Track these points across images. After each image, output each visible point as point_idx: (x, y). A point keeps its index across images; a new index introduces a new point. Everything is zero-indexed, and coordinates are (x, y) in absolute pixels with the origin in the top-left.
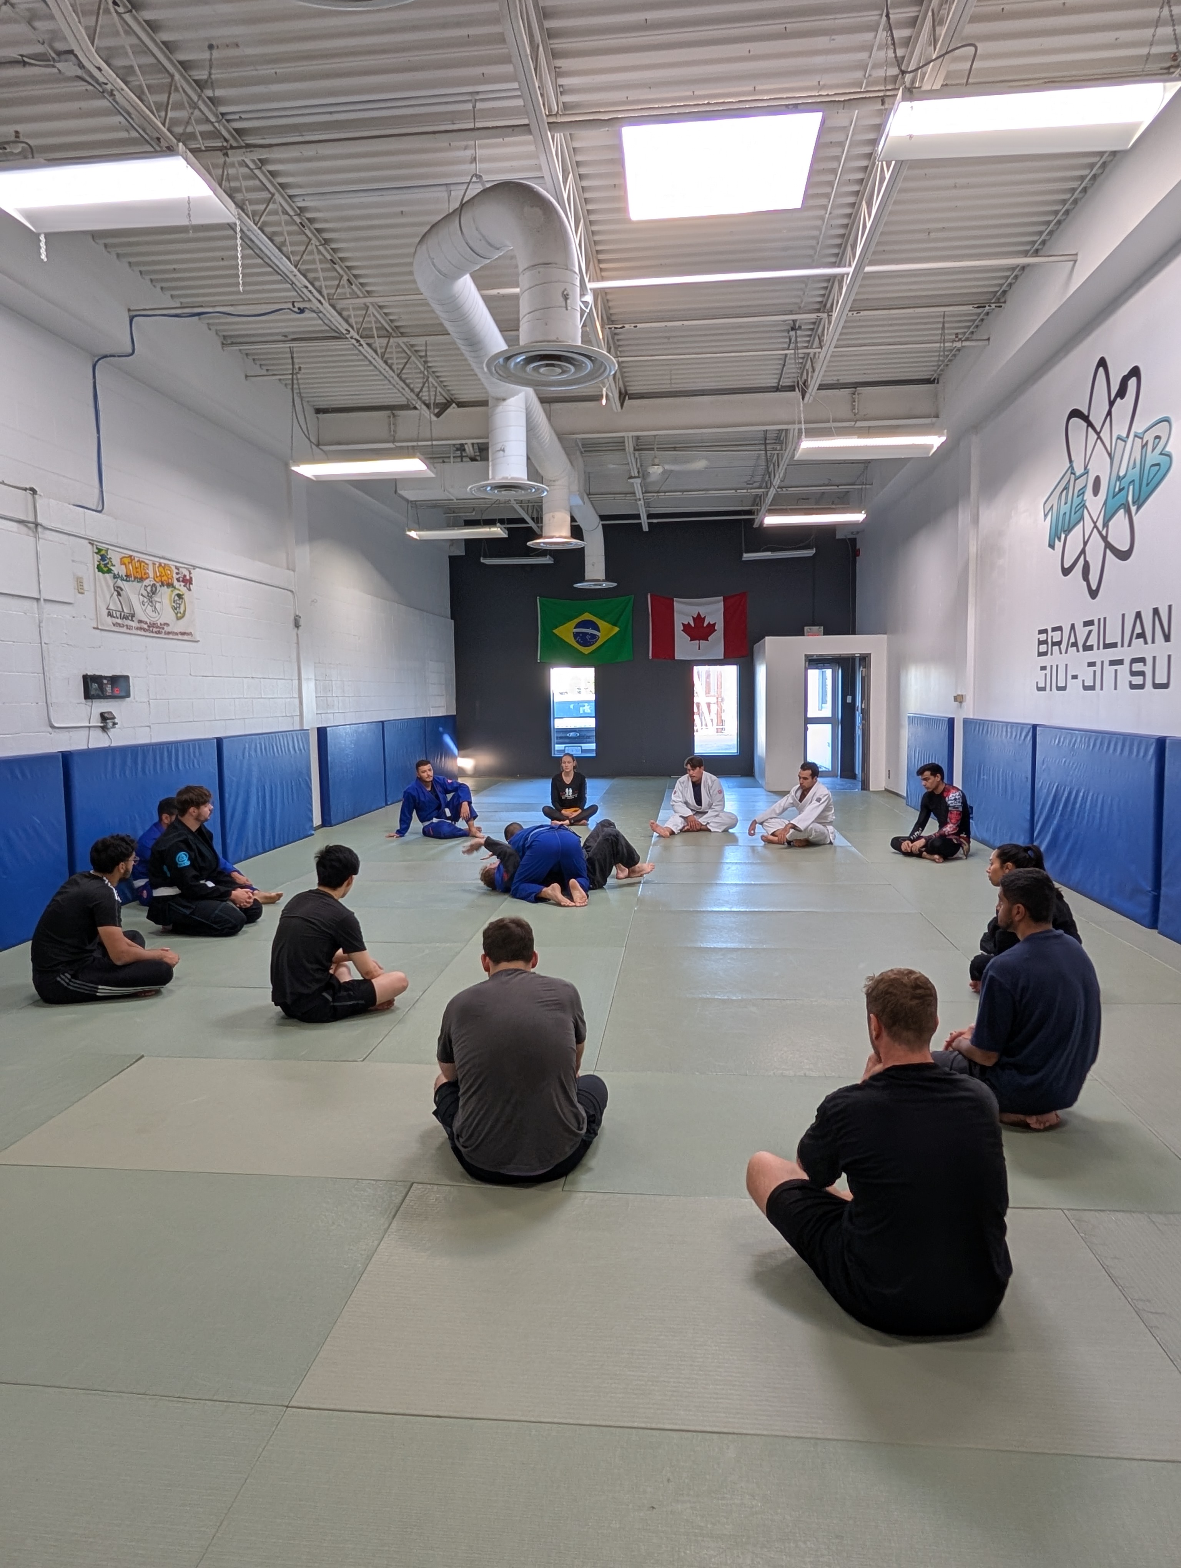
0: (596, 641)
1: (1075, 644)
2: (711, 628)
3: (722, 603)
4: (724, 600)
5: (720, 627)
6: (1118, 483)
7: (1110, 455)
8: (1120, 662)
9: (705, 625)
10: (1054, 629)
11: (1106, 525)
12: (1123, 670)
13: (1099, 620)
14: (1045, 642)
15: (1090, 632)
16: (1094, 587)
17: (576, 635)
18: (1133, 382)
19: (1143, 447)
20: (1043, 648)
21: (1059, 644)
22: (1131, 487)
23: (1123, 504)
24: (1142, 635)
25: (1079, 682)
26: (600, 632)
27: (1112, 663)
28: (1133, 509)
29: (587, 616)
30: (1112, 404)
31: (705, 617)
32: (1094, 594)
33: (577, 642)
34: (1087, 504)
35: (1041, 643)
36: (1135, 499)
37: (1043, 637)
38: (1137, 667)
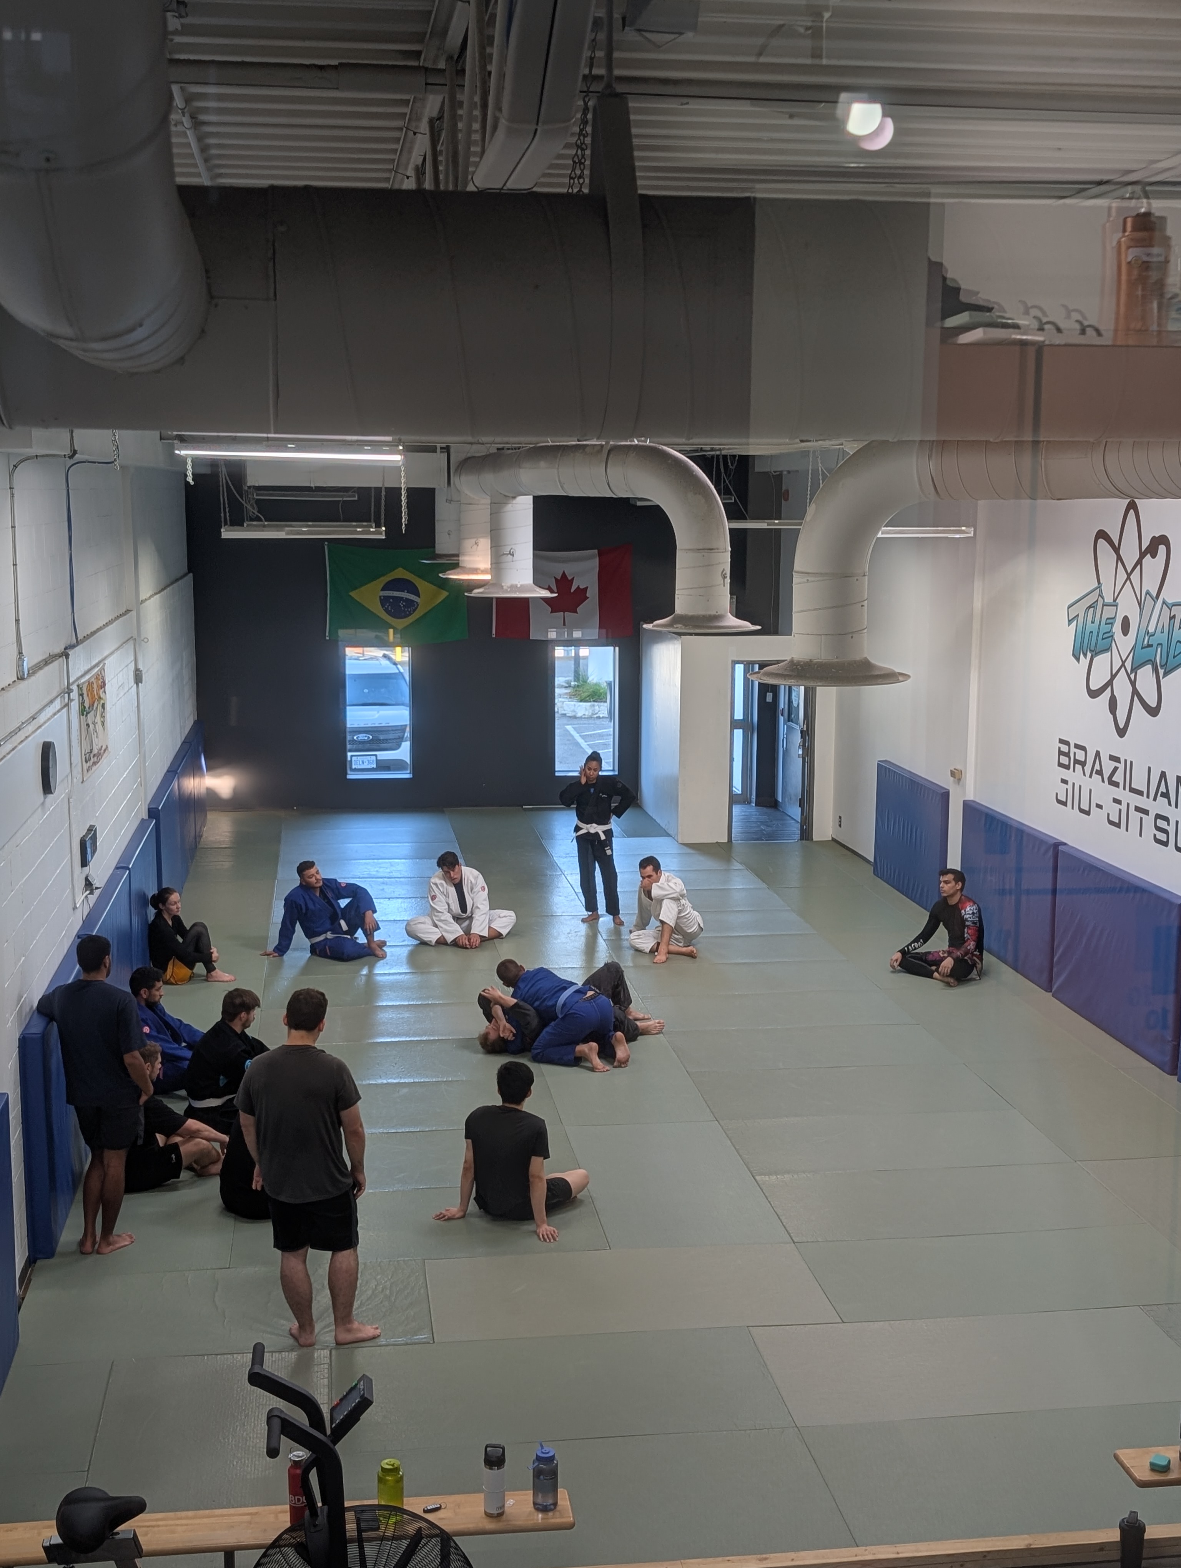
0: (414, 610)
1: (1100, 773)
2: (582, 594)
3: (597, 560)
4: (600, 555)
5: (593, 593)
6: (1147, 638)
7: (1140, 604)
8: (1146, 812)
9: (572, 590)
10: (1077, 746)
11: (1135, 669)
12: (1149, 820)
13: (1126, 761)
14: (1067, 755)
15: (1116, 769)
16: (1121, 726)
17: (384, 601)
18: (1162, 549)
19: (1171, 618)
20: (1064, 760)
21: (1083, 764)
22: (1159, 650)
23: (1151, 660)
24: (1166, 795)
25: (1103, 813)
26: (419, 597)
27: (1138, 809)
28: (1161, 672)
29: (400, 573)
30: (1142, 555)
31: (573, 579)
32: (1121, 732)
33: (386, 610)
34: (1115, 636)
35: (1061, 753)
36: (1163, 663)
37: (1065, 748)
38: (1161, 823)
